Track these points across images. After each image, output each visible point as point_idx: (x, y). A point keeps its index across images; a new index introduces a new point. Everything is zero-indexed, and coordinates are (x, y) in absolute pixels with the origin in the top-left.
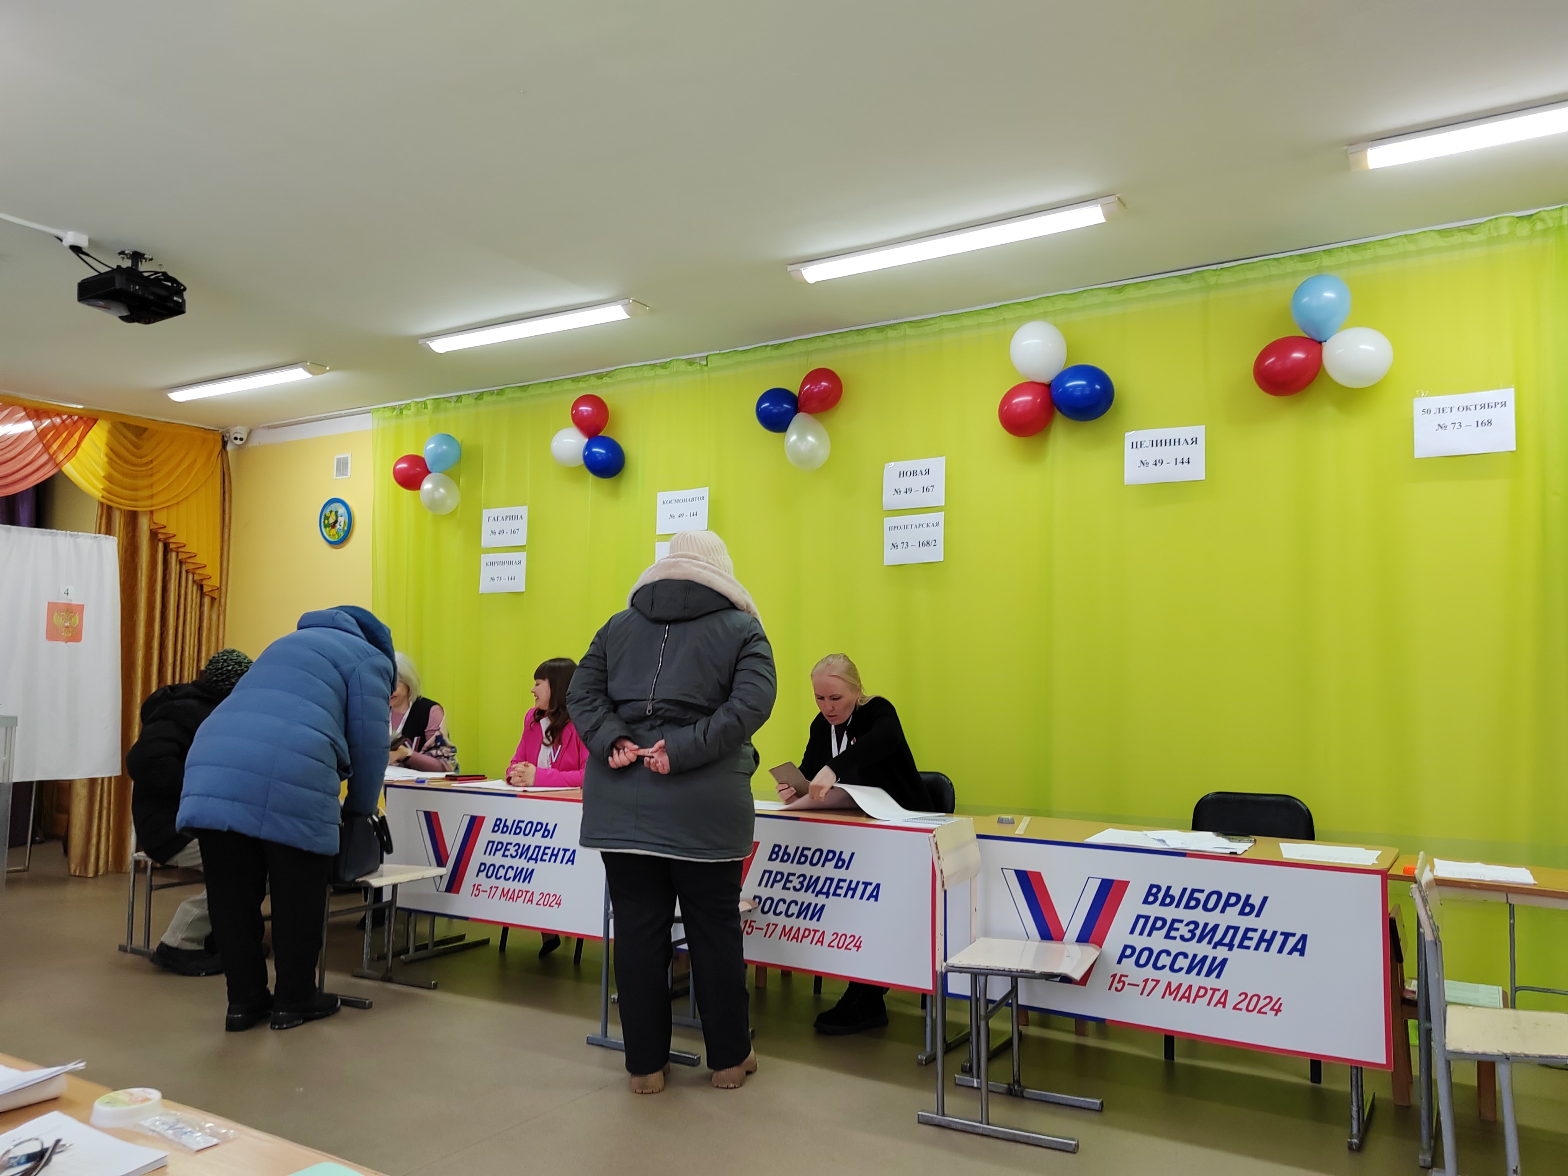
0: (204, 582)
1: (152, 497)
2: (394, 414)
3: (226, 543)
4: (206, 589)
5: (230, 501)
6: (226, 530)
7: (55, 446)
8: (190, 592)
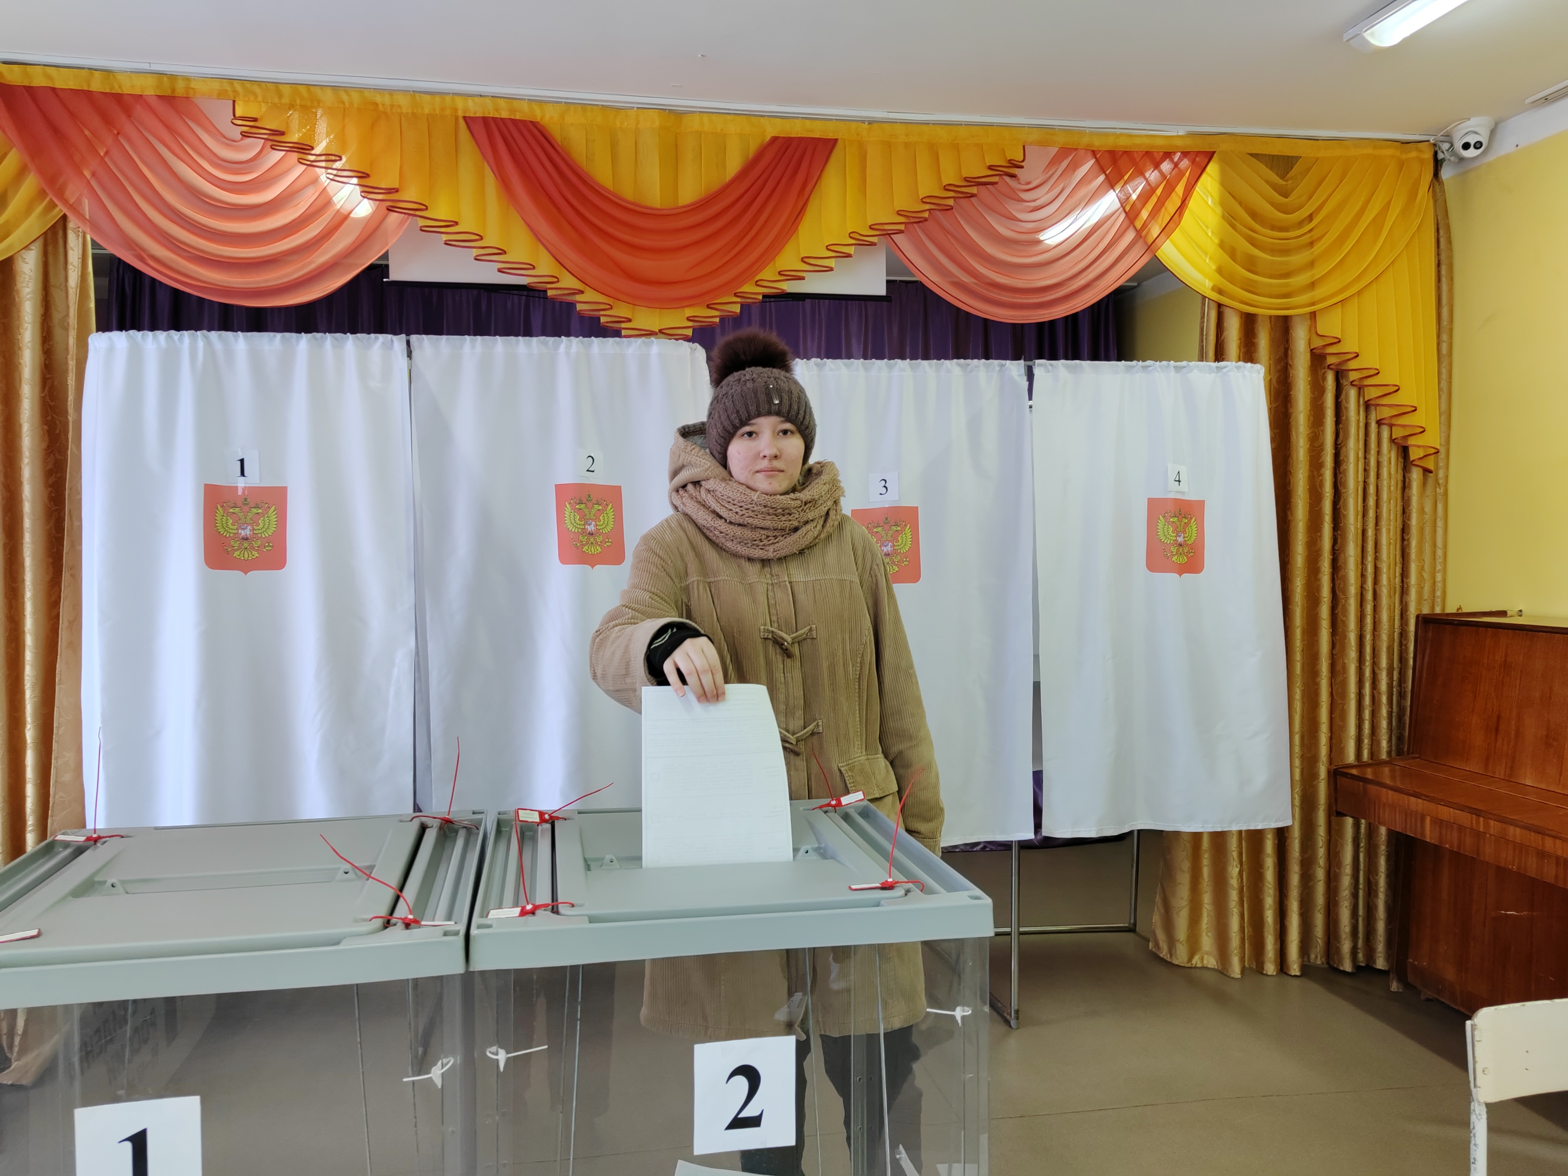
0: (1412, 441)
1: (1313, 285)
4: (1414, 454)
5: (1451, 279)
6: (1445, 337)
7: (1144, 214)
8: (1385, 463)
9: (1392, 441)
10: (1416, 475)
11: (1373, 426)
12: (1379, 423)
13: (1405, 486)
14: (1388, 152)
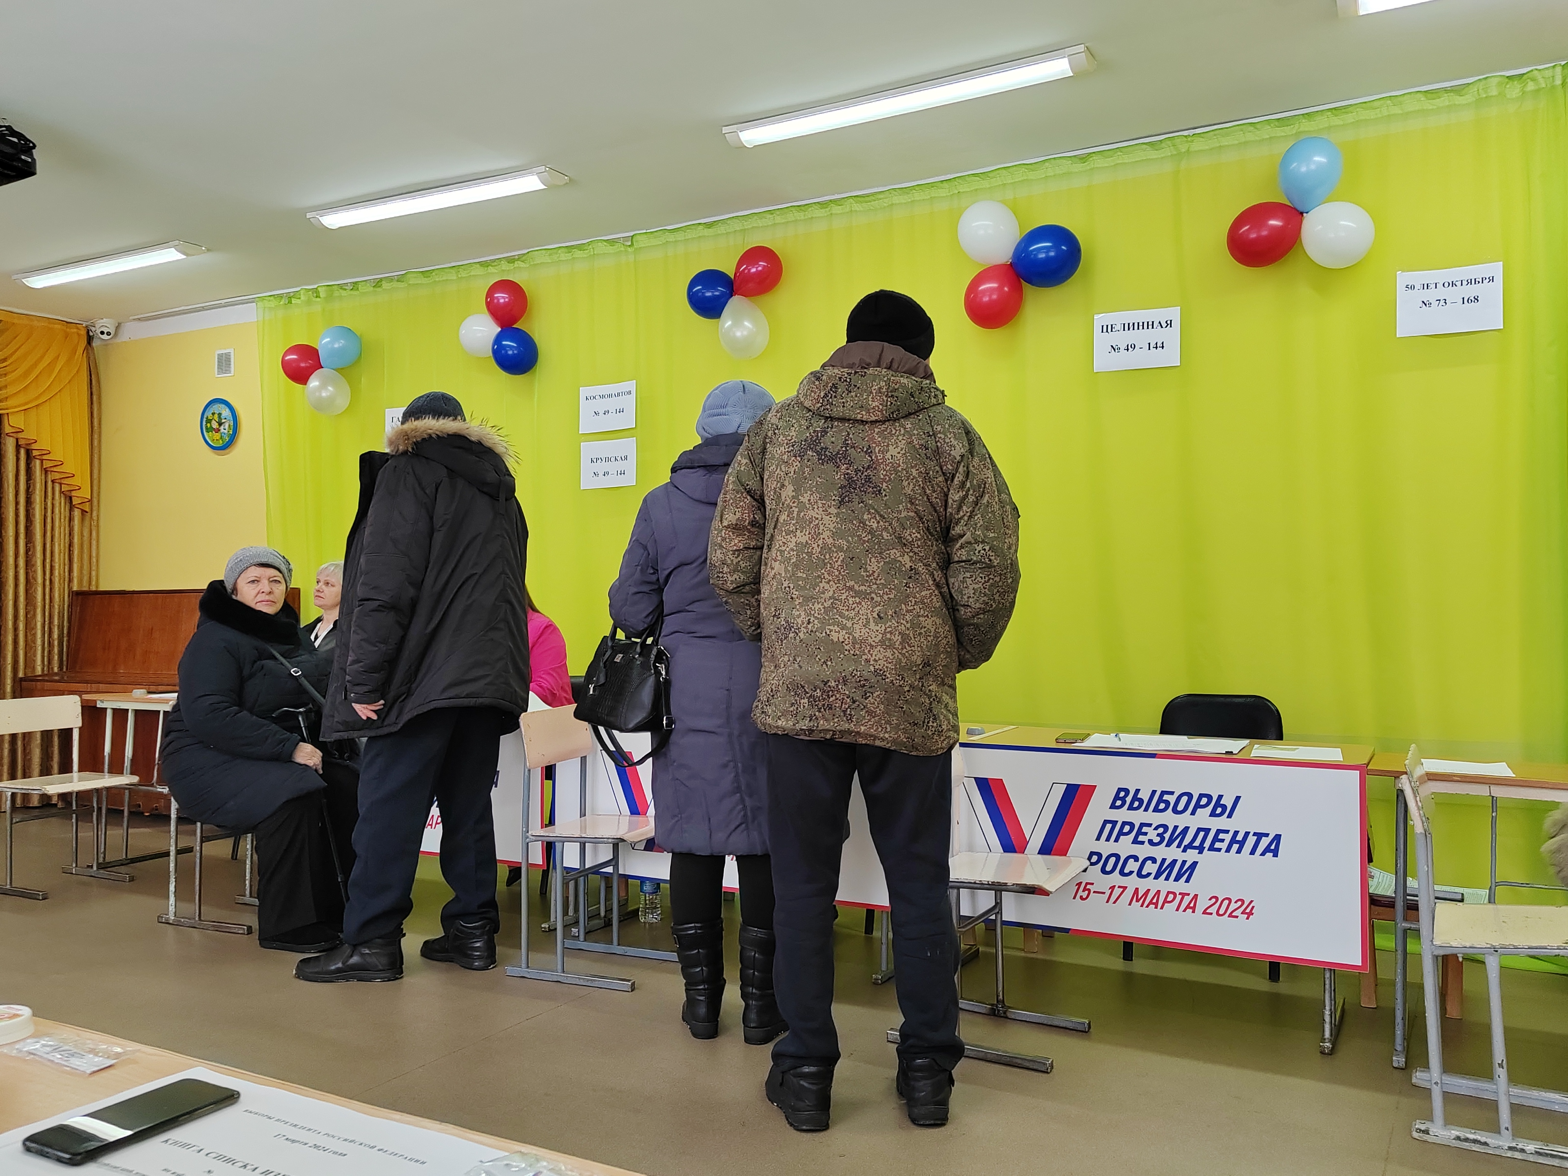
0: (73, 494)
1: (12, 397)
2: (281, 303)
3: (96, 451)
4: (75, 501)
5: (100, 403)
6: (96, 436)
8: (57, 504)
9: (61, 492)
10: (77, 513)
11: (50, 484)
12: (53, 481)
13: (71, 519)
14: (59, 327)
